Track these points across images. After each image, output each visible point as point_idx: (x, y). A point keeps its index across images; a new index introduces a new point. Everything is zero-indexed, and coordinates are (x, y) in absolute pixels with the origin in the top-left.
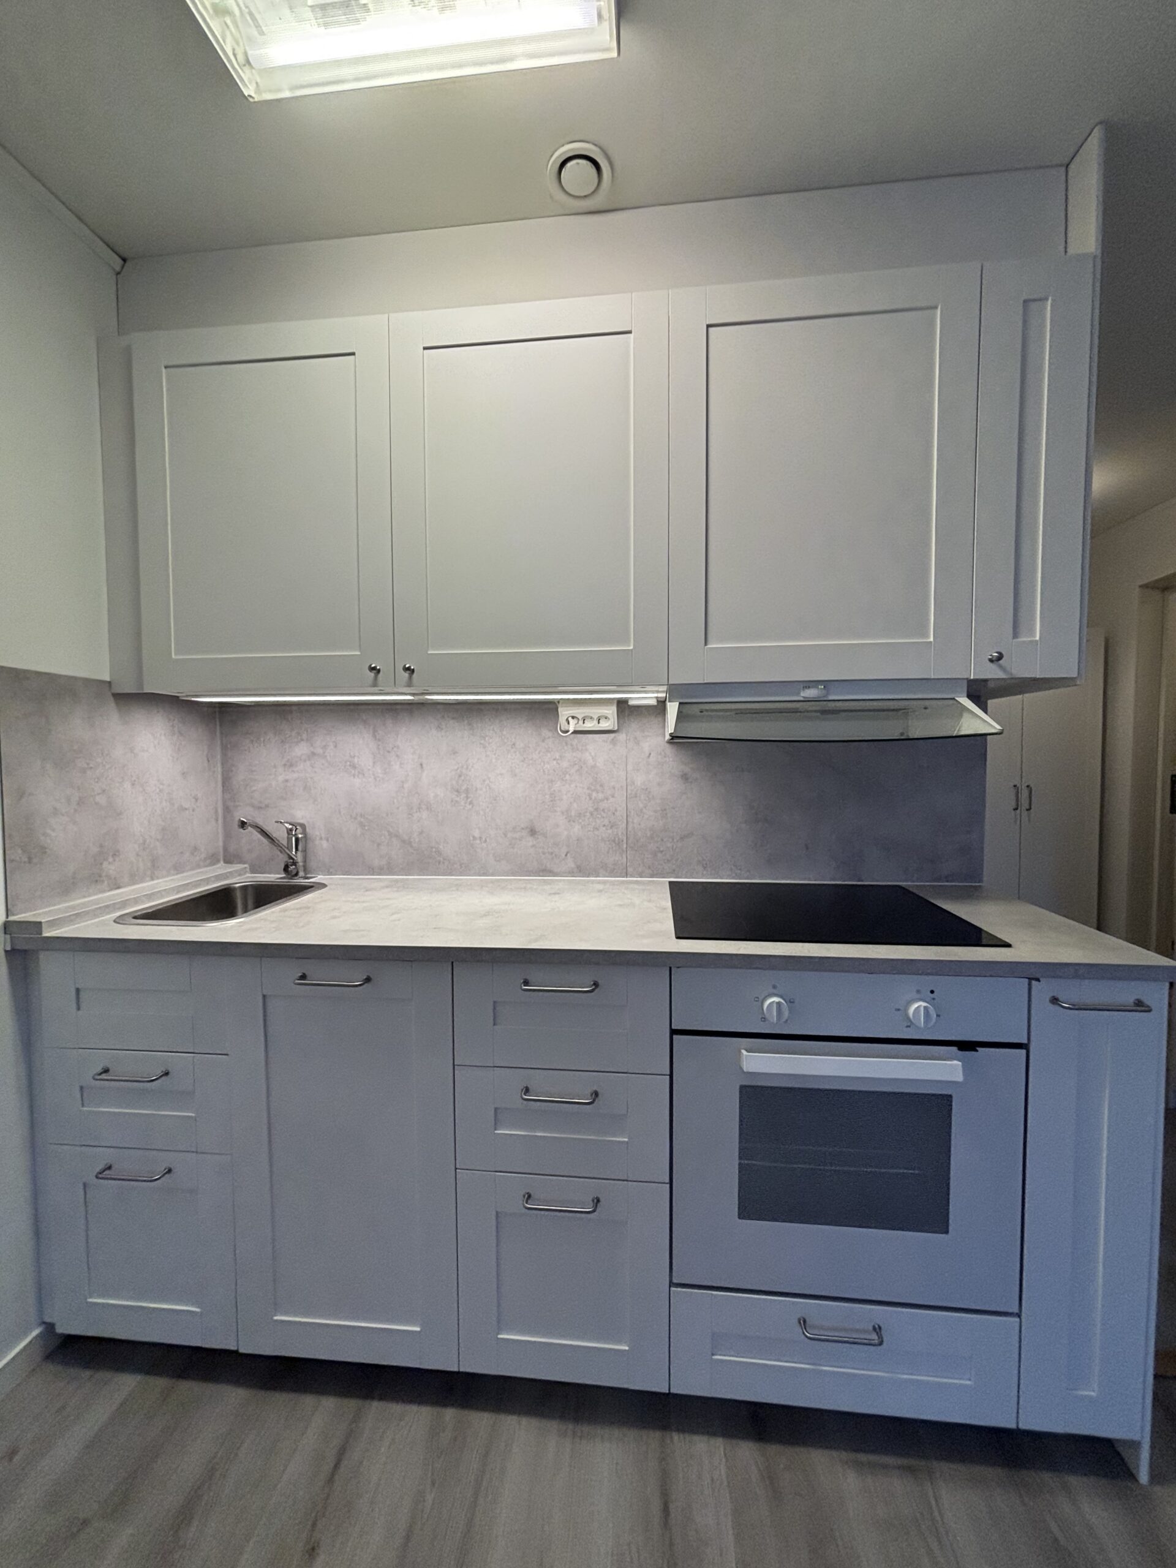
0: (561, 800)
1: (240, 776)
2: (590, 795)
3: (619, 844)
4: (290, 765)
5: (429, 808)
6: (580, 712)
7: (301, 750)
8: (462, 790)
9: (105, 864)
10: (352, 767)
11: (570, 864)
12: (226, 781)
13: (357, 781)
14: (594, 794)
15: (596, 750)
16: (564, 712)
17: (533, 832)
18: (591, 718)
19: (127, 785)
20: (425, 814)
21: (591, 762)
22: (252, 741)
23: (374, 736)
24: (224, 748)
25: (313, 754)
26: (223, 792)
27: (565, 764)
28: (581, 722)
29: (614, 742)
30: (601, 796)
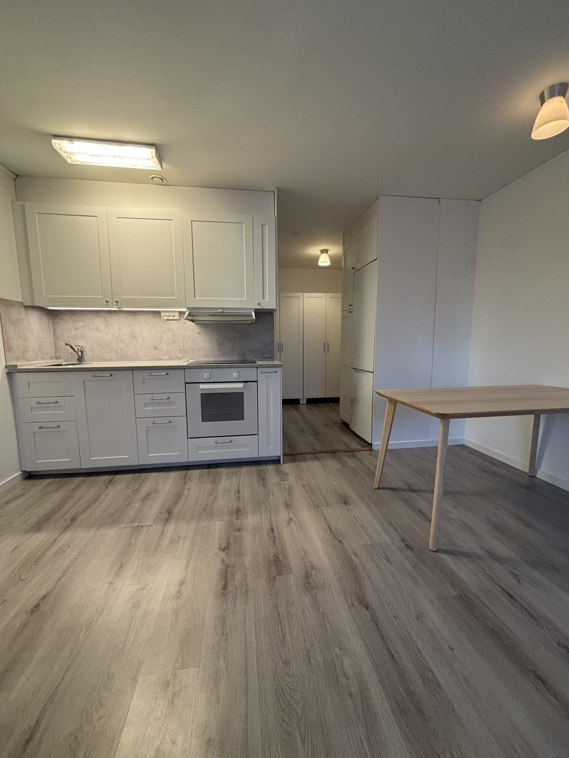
0: (164, 339)
1: (59, 332)
2: (172, 338)
3: (182, 351)
4: (77, 329)
5: (123, 342)
6: (168, 314)
7: (81, 324)
8: (133, 336)
9: (25, 354)
10: (98, 330)
11: (167, 357)
12: (54, 334)
13: (99, 334)
14: (174, 338)
15: (173, 325)
16: (163, 314)
17: (156, 348)
18: (171, 316)
19: (28, 332)
20: (122, 343)
21: (172, 328)
22: (63, 322)
23: (104, 320)
24: (53, 324)
25: (85, 326)
26: (54, 338)
27: (164, 329)
28: (168, 317)
29: (178, 323)
30: (176, 338)
